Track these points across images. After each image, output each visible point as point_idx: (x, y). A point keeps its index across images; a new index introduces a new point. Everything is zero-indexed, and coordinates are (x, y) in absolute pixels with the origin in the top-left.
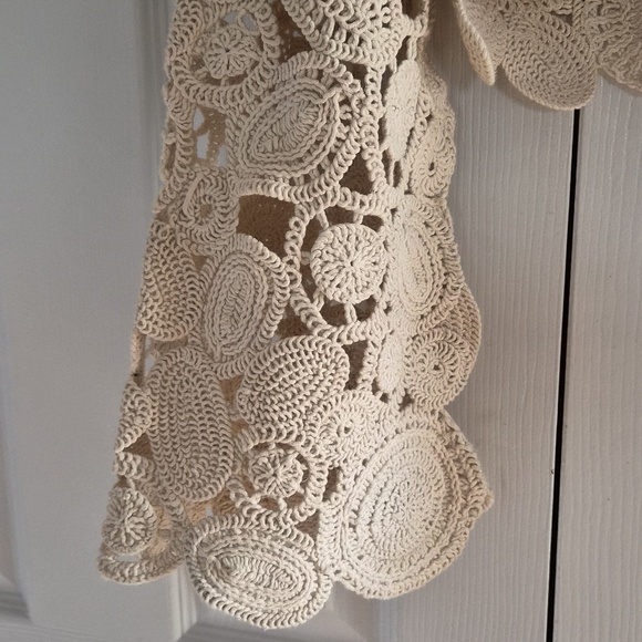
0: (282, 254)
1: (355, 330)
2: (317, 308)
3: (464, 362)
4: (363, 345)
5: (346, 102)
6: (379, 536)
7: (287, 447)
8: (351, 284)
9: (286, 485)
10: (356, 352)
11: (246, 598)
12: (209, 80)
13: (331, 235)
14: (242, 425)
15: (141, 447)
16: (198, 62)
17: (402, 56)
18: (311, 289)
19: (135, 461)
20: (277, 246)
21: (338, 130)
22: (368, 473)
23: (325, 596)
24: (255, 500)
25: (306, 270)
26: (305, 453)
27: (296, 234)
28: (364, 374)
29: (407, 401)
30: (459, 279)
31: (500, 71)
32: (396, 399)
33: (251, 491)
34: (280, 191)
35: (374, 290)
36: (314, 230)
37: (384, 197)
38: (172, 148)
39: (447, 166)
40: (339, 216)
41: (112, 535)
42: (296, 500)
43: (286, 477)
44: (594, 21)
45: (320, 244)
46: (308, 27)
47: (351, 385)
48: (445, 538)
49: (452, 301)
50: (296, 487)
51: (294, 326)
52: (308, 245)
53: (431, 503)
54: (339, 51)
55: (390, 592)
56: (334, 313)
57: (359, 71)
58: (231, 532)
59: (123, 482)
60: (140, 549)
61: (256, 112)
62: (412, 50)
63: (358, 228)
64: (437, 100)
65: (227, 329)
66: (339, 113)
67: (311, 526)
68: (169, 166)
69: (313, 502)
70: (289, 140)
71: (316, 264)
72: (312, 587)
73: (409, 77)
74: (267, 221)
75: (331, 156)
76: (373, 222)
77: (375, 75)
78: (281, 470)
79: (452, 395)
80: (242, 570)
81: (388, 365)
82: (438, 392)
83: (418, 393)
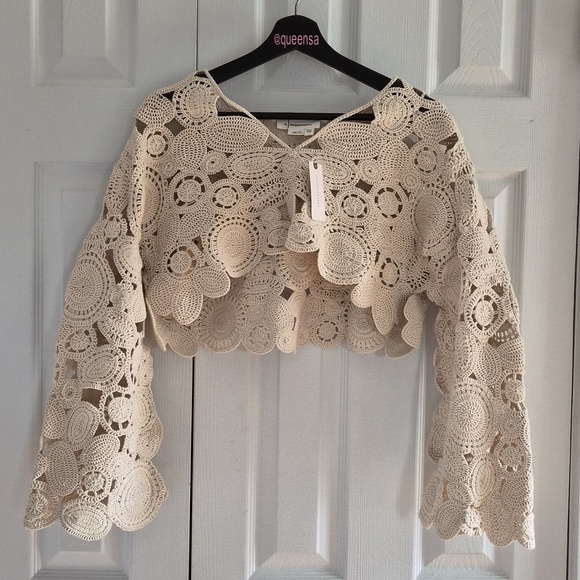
0: (98, 407)
1: (122, 431)
2: (109, 424)
3: (157, 443)
4: (124, 437)
5: (120, 360)
6: (128, 506)
7: (98, 473)
8: (121, 416)
9: (97, 487)
10: (122, 439)
11: (82, 529)
12: (71, 350)
13: (115, 400)
14: (83, 466)
15: (43, 478)
16: (68, 345)
17: (137, 344)
18: (107, 418)
19: (40, 483)
20: (97, 405)
21: (118, 368)
22: (125, 482)
23: (109, 528)
24: (86, 493)
25: (106, 412)
26: (104, 474)
27: (103, 401)
28: (124, 447)
29: (138, 457)
30: (155, 414)
31: (167, 346)
32: (134, 456)
33: (85, 489)
34: (98, 387)
35: (128, 419)
36: (109, 399)
37: (131, 388)
38: (58, 373)
39: (151, 376)
40: (117, 395)
41: (30, 511)
42: (101, 491)
43: (97, 484)
44: (197, 329)
45: (111, 404)
46: (108, 337)
47: (120, 450)
48: (151, 509)
49: (153, 422)
50: (101, 487)
51: (101, 431)
52: (106, 405)
53: (145, 495)
54: (118, 344)
55: (131, 529)
56: (115, 426)
57: (124, 350)
58: (77, 505)
59: (34, 491)
60: (41, 516)
61: (89, 362)
62: (140, 343)
63: (123, 398)
64: (147, 355)
65: (77, 433)
66: (118, 363)
67: (105, 501)
68: (57, 378)
69: (107, 492)
70: (101, 371)
71: (109, 411)
72: (105, 524)
73: (139, 350)
74: (93, 397)
75: (115, 376)
76: (128, 396)
77: (129, 351)
78: (96, 481)
79: (153, 455)
80: (80, 520)
81: (131, 444)
82: (148, 454)
83: (141, 455)
